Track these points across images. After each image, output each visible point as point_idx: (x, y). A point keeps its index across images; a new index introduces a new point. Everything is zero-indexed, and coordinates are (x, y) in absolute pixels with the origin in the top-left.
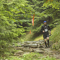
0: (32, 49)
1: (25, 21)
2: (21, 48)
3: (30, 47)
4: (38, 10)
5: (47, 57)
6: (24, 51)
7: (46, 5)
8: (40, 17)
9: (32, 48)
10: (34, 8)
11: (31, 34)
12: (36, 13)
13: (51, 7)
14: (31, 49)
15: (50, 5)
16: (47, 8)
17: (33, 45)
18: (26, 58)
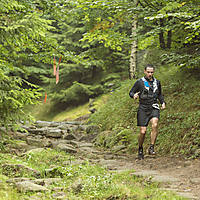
0: (49, 140)
1: (36, 70)
2: (23, 135)
3: (44, 135)
4: (68, 48)
5: (84, 164)
6: (29, 143)
7: (90, 38)
8: (72, 65)
9: (49, 137)
10: (59, 42)
11: (49, 103)
12: (67, 55)
13: (103, 44)
14: (47, 141)
15: (100, 38)
16: (92, 47)
17: (52, 130)
18: (33, 162)
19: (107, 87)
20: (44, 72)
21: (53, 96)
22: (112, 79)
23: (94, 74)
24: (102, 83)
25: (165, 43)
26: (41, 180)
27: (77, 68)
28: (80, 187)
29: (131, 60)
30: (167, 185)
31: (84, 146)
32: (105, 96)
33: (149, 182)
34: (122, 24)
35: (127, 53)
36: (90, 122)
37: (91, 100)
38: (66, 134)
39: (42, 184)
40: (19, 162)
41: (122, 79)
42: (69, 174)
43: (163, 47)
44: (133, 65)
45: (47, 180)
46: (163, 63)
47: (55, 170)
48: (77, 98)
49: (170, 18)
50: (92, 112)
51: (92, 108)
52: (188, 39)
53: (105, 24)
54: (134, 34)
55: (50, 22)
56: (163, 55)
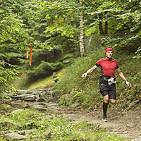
0: (26, 103)
1: (15, 55)
2: (8, 100)
3: (22, 99)
4: (36, 38)
5: (52, 118)
6: (13, 106)
7: (51, 30)
8: (40, 50)
9: (27, 101)
10: (30, 34)
11: (25, 77)
13: (60, 34)
15: (58, 29)
16: (52, 36)
17: (28, 96)
18: (16, 119)
19: (65, 63)
20: (20, 55)
21: (28, 72)
22: (68, 58)
23: (55, 55)
24: (62, 61)
25: (103, 30)
26: (22, 131)
27: (43, 52)
28: (50, 134)
29: (81, 44)
30: (111, 129)
31: (52, 106)
32: (64, 70)
33: (98, 129)
34: (72, 19)
35: (78, 39)
36: (54, 89)
37: (54, 73)
38: (38, 98)
39: (24, 134)
40: (7, 120)
41: (75, 57)
42: (42, 126)
43: (102, 33)
44: (82, 47)
45: (27, 131)
46: (103, 45)
47: (32, 124)
48: (44, 73)
49: (106, 12)
50: (56, 81)
51: (55, 79)
52: (119, 27)
53: (61, 20)
54: (81, 25)
55: (22, 21)
56: (103, 39)
